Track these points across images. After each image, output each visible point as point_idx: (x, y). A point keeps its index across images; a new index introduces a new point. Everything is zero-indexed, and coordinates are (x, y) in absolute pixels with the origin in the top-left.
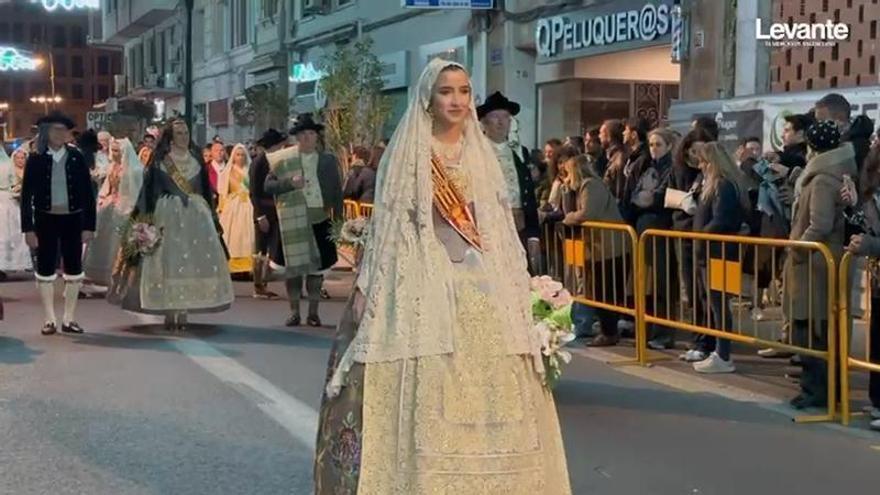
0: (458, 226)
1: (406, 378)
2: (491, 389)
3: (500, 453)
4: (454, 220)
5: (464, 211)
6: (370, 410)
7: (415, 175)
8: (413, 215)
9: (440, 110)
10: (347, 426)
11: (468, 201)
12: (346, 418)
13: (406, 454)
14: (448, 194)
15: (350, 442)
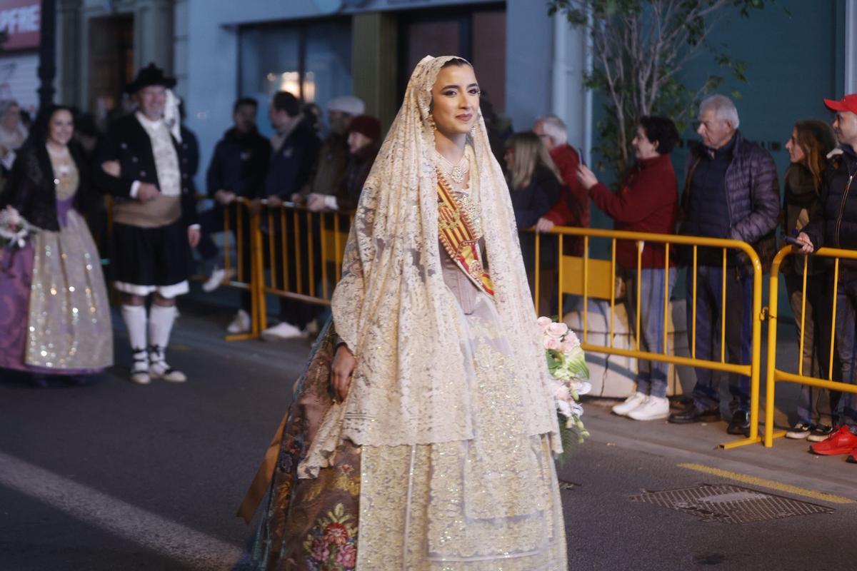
0: (467, 268)
1: (415, 464)
2: (513, 475)
3: (521, 552)
4: (463, 261)
5: (474, 249)
6: (367, 503)
7: (418, 202)
8: (417, 256)
9: (445, 116)
10: (335, 521)
11: (479, 236)
12: (333, 511)
13: (415, 558)
14: (459, 229)
15: (339, 541)
